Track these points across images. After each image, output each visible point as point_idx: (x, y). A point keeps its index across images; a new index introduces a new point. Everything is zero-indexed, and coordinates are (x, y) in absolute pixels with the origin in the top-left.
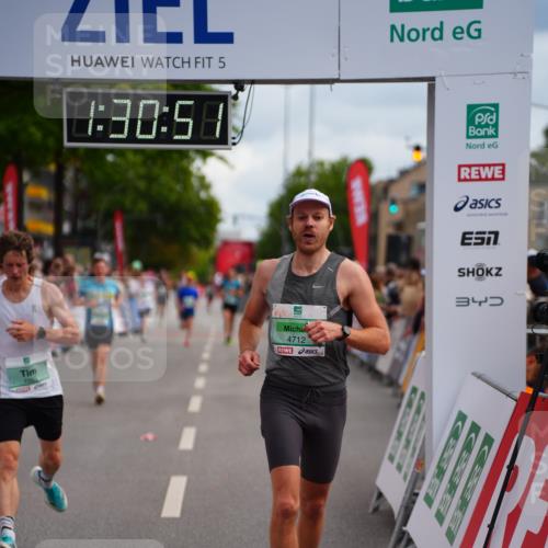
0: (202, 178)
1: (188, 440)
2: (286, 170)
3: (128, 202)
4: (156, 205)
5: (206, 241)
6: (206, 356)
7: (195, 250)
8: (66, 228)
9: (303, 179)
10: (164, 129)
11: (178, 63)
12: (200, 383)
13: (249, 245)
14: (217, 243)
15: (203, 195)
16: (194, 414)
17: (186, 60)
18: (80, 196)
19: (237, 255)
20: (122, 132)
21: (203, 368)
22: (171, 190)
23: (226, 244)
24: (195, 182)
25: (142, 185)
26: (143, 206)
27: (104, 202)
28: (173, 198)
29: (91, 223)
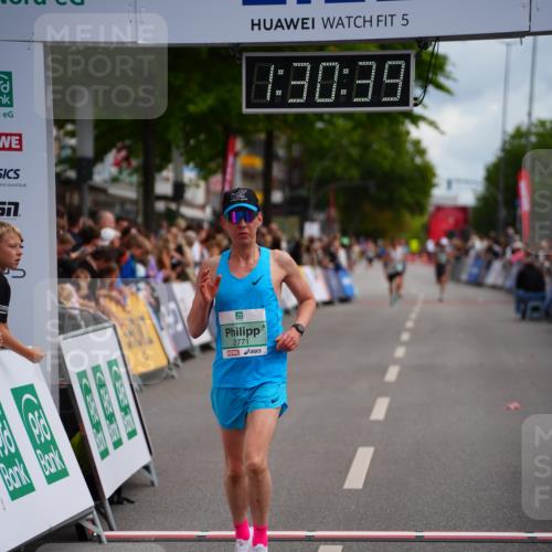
0: (417, 143)
1: (380, 410)
2: (504, 132)
3: (339, 170)
4: (369, 173)
5: (419, 208)
6: (410, 324)
7: (407, 217)
8: (277, 197)
9: (523, 141)
10: (344, 92)
11: (360, 22)
12: (400, 352)
13: (463, 210)
14: (431, 209)
15: (418, 160)
16: (390, 384)
17: (368, 18)
18: (293, 165)
19: (451, 220)
20: (301, 97)
21: (405, 337)
22: (385, 157)
23: (439, 209)
24: (410, 147)
25: (355, 152)
26: (355, 173)
27: (317, 170)
28: (386, 165)
29: (303, 192)
